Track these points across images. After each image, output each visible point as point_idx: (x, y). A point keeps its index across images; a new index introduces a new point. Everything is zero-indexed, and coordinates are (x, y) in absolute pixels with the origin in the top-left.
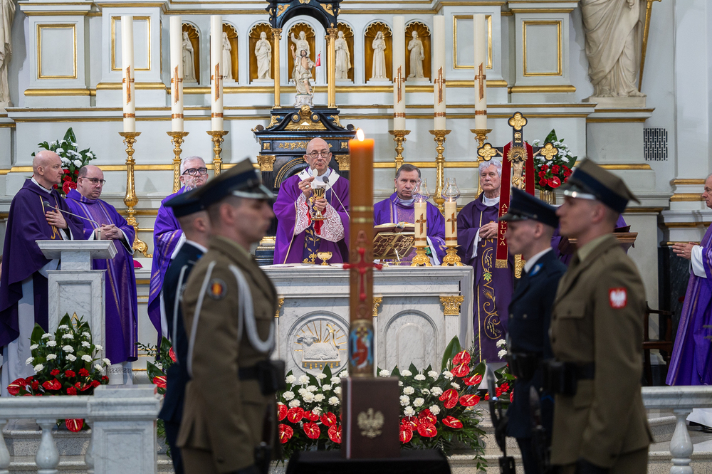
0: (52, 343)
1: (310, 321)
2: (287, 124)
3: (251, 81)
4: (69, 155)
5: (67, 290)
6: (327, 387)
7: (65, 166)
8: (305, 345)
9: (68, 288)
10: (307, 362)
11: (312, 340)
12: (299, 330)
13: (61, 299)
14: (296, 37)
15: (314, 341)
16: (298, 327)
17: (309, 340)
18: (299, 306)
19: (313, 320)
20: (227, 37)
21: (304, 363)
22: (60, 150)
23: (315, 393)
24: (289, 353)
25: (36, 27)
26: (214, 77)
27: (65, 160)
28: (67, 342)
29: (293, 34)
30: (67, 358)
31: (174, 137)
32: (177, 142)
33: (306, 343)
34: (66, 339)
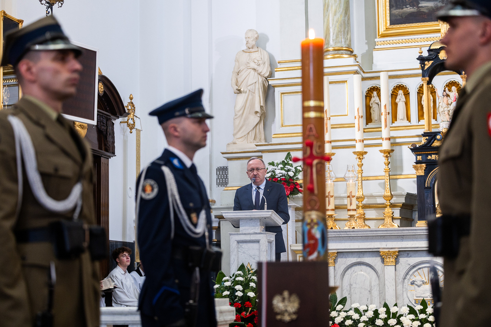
0: (228, 284)
1: (420, 268)
2: (433, 142)
3: (419, 121)
4: (286, 169)
5: (243, 246)
6: (422, 316)
7: (283, 176)
8: (416, 287)
9: (244, 245)
10: (418, 300)
11: (421, 283)
12: (411, 275)
13: (239, 253)
14: (450, 90)
15: (423, 283)
16: (411, 273)
17: (419, 283)
18: (411, 256)
19: (422, 268)
20: (403, 94)
21: (415, 300)
22: (281, 166)
23: (413, 320)
24: (405, 293)
25: (280, 95)
26: (383, 114)
27: (283, 172)
28: (238, 283)
29: (447, 89)
30: (236, 294)
31: (358, 155)
32: (360, 158)
33: (416, 285)
34: (238, 281)
